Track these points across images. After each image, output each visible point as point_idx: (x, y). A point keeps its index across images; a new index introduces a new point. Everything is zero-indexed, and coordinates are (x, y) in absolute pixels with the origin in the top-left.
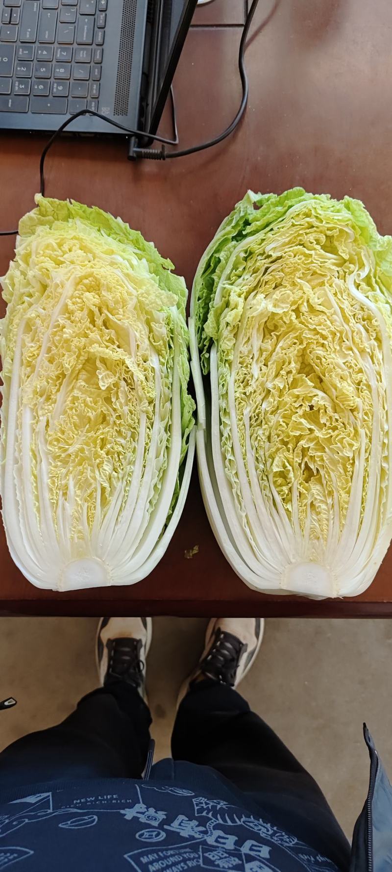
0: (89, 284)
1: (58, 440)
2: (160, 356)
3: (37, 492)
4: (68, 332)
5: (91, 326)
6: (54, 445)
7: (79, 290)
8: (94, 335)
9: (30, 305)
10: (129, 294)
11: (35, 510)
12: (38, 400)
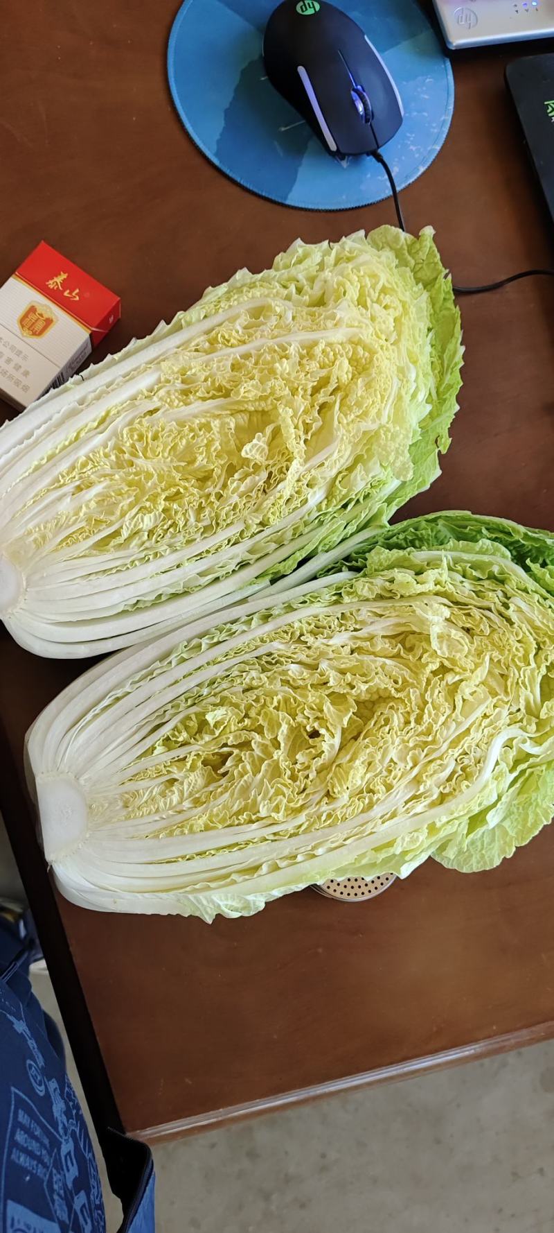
0: (359, 357)
1: (141, 437)
2: (326, 500)
3: (60, 452)
4: (284, 367)
5: (309, 392)
6: (132, 436)
7: (344, 348)
8: (301, 403)
9: (288, 298)
10: (379, 414)
11: (36, 463)
12: (176, 381)
